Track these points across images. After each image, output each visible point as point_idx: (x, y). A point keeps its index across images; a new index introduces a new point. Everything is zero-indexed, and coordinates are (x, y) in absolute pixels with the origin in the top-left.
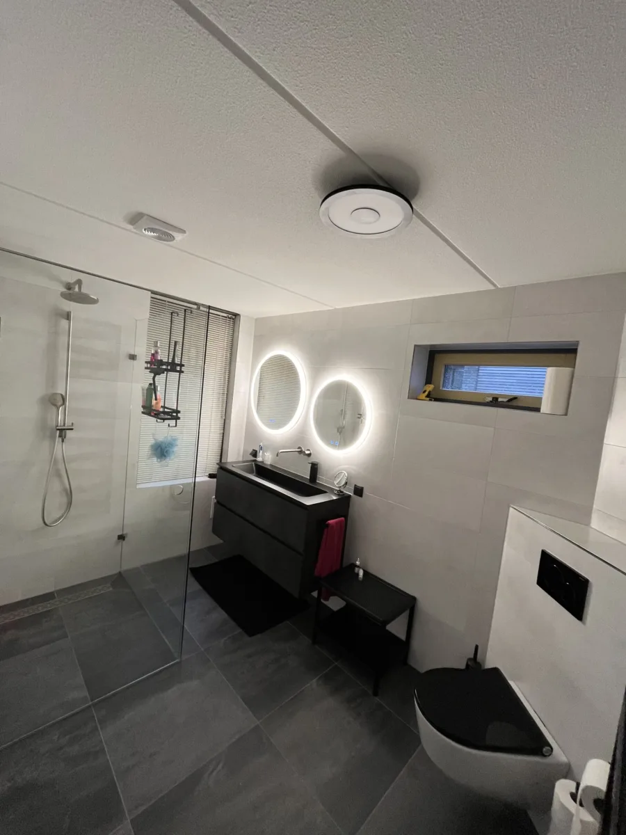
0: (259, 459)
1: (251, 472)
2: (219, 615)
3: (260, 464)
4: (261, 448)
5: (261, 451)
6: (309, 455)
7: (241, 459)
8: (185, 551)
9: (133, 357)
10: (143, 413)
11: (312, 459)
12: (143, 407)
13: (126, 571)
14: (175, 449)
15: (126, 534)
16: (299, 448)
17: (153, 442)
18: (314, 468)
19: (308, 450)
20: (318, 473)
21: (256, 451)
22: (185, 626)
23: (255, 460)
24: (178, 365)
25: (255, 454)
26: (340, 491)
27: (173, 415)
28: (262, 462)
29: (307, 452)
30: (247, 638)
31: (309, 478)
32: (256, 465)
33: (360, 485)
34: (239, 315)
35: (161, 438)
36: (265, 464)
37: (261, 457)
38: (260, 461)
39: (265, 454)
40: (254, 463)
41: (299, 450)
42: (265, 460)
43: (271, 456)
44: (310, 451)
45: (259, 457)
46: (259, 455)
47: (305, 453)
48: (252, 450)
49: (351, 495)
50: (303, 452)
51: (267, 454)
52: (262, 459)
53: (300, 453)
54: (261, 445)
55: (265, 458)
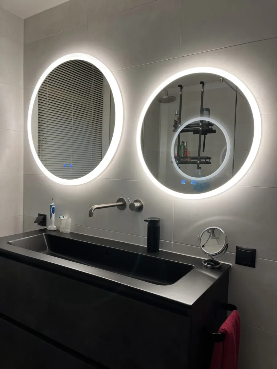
0: (52, 227)
1: (40, 249)
3: (54, 234)
4: (53, 210)
5: (53, 215)
6: (140, 208)
7: (21, 231)
11: (147, 215)
16: (121, 200)
18: (154, 229)
19: (137, 201)
20: (161, 237)
21: (45, 216)
23: (44, 230)
25: (43, 220)
26: (212, 261)
28: (57, 231)
29: (137, 205)
31: (146, 247)
33: (246, 246)
36: (62, 233)
37: (54, 224)
38: (52, 229)
39: (60, 217)
40: (43, 234)
41: (121, 203)
42: (62, 226)
43: (70, 220)
44: (140, 202)
45: (51, 224)
46: (51, 221)
47: (132, 206)
48: (37, 216)
49: (231, 266)
50: (128, 205)
51: (63, 217)
52: (55, 226)
53: (122, 207)
54: (51, 206)
55: (61, 224)
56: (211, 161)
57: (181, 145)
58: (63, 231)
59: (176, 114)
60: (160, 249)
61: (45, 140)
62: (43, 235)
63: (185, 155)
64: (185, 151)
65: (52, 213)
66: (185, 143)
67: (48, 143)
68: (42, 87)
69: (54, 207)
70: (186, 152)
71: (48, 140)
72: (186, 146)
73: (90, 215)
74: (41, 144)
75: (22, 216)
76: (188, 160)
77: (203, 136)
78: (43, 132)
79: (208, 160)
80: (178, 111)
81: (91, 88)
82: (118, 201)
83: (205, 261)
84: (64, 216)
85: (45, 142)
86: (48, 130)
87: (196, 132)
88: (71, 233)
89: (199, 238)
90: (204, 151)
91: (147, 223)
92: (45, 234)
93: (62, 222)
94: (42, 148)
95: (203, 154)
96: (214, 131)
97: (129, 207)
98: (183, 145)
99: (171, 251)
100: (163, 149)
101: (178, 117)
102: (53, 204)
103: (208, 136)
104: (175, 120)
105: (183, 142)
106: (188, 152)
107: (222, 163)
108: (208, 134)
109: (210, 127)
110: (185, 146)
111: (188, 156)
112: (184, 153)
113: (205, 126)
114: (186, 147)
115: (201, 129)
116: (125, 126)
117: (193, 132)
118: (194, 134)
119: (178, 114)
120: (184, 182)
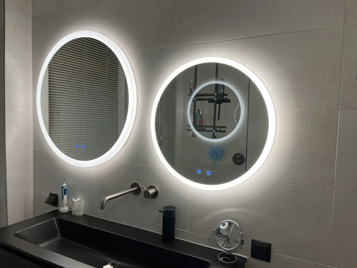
0: (64, 209)
3: (66, 218)
4: (65, 192)
5: (65, 197)
6: (156, 194)
11: (161, 204)
16: (135, 185)
19: (152, 187)
20: (176, 226)
21: (57, 196)
23: (56, 212)
25: (54, 200)
28: (70, 213)
29: (151, 191)
31: (162, 234)
32: (60, 221)
36: (75, 216)
37: (66, 206)
38: (64, 212)
39: (72, 200)
40: (54, 218)
41: (135, 188)
42: (74, 209)
43: (83, 202)
44: (155, 188)
45: (63, 206)
46: (63, 203)
47: (147, 194)
48: (48, 195)
49: (246, 259)
50: (142, 192)
52: (67, 208)
53: (137, 192)
54: (63, 187)
55: (73, 206)
56: (226, 129)
57: (197, 113)
58: (75, 214)
59: (192, 82)
60: (175, 238)
61: (57, 112)
62: (53, 220)
63: (200, 123)
64: (201, 119)
65: (64, 195)
66: (201, 112)
67: (60, 114)
68: (52, 60)
69: (66, 188)
70: (201, 121)
71: (60, 112)
72: (202, 114)
73: (102, 208)
74: (52, 117)
75: (33, 194)
76: (204, 128)
77: (218, 105)
78: (54, 104)
79: (223, 129)
80: (193, 80)
81: (106, 57)
82: (132, 187)
83: (221, 256)
84: (77, 198)
85: (57, 114)
86: (60, 102)
87: (211, 101)
88: (84, 215)
89: (215, 231)
90: (219, 119)
91: (162, 213)
92: (56, 219)
93: (75, 205)
94: (54, 120)
95: (218, 124)
96: (228, 101)
97: (143, 194)
98: (199, 113)
99: (187, 240)
100: (179, 111)
101: (193, 86)
102: (65, 185)
103: (223, 105)
104: (190, 89)
105: (199, 110)
106: (203, 120)
107: (238, 123)
108: (223, 103)
109: (225, 97)
111: (204, 124)
112: (200, 122)
113: (219, 96)
114: (201, 116)
115: (215, 99)
116: (139, 110)
117: (208, 101)
118: (209, 102)
119: (193, 83)
120: (199, 172)
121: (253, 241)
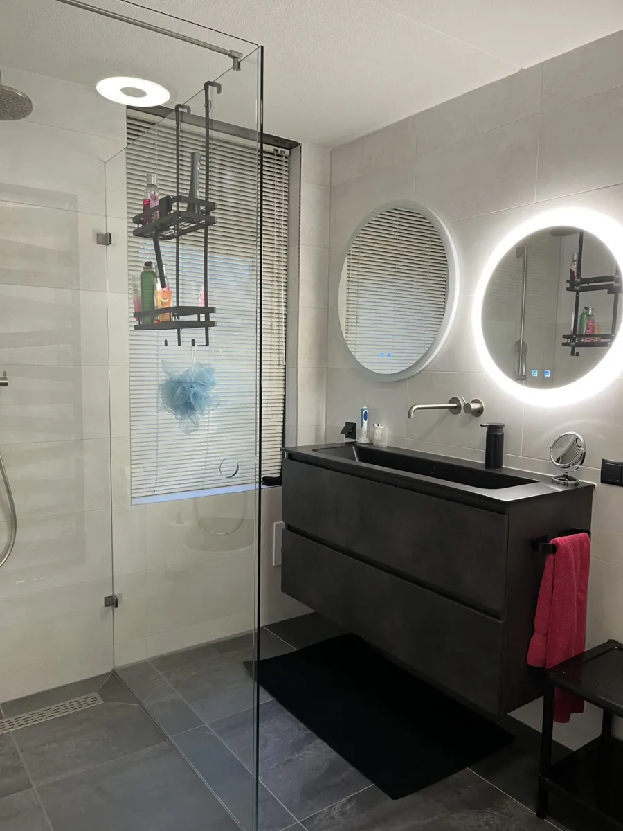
2: (319, 753)
3: (366, 447)
4: (365, 416)
5: (365, 423)
6: (479, 412)
8: (251, 626)
9: (105, 239)
10: (137, 328)
11: (487, 419)
12: (135, 315)
13: (126, 669)
14: (212, 391)
15: (121, 595)
16: (454, 400)
17: (163, 378)
18: (495, 437)
19: (476, 400)
20: (504, 451)
21: (354, 425)
22: (259, 780)
23: (354, 444)
24: (202, 203)
25: (351, 430)
26: (566, 476)
27: (203, 318)
28: (370, 445)
29: (475, 406)
30: (389, 803)
31: (484, 463)
34: (297, 144)
35: (179, 371)
37: (365, 435)
38: (363, 442)
39: (374, 426)
40: (354, 449)
41: (455, 405)
42: (376, 438)
43: (387, 429)
44: (479, 402)
45: (362, 435)
46: (361, 431)
47: (467, 407)
48: (344, 425)
49: (595, 486)
50: (463, 407)
51: (378, 425)
52: (367, 438)
53: (456, 410)
54: (363, 410)
55: (375, 434)
57: (582, 314)
58: (377, 445)
59: (575, 259)
63: (589, 331)
64: (590, 324)
65: (364, 420)
66: (590, 311)
67: (359, 321)
69: (366, 412)
70: (591, 326)
71: (359, 317)
72: (592, 315)
74: (349, 324)
75: (325, 426)
76: (596, 340)
78: (352, 306)
82: (451, 402)
83: (556, 478)
84: (380, 424)
85: (355, 321)
86: (360, 303)
88: (388, 446)
91: (486, 429)
92: (356, 450)
93: (377, 432)
94: (351, 330)
98: (587, 313)
99: (519, 468)
101: (576, 266)
102: (365, 407)
104: (571, 270)
105: (586, 308)
106: (595, 326)
110: (589, 315)
111: (596, 333)
112: (589, 329)
114: (592, 317)
115: (617, 284)
117: (607, 291)
118: (608, 293)
120: (535, 374)
121: (604, 461)
